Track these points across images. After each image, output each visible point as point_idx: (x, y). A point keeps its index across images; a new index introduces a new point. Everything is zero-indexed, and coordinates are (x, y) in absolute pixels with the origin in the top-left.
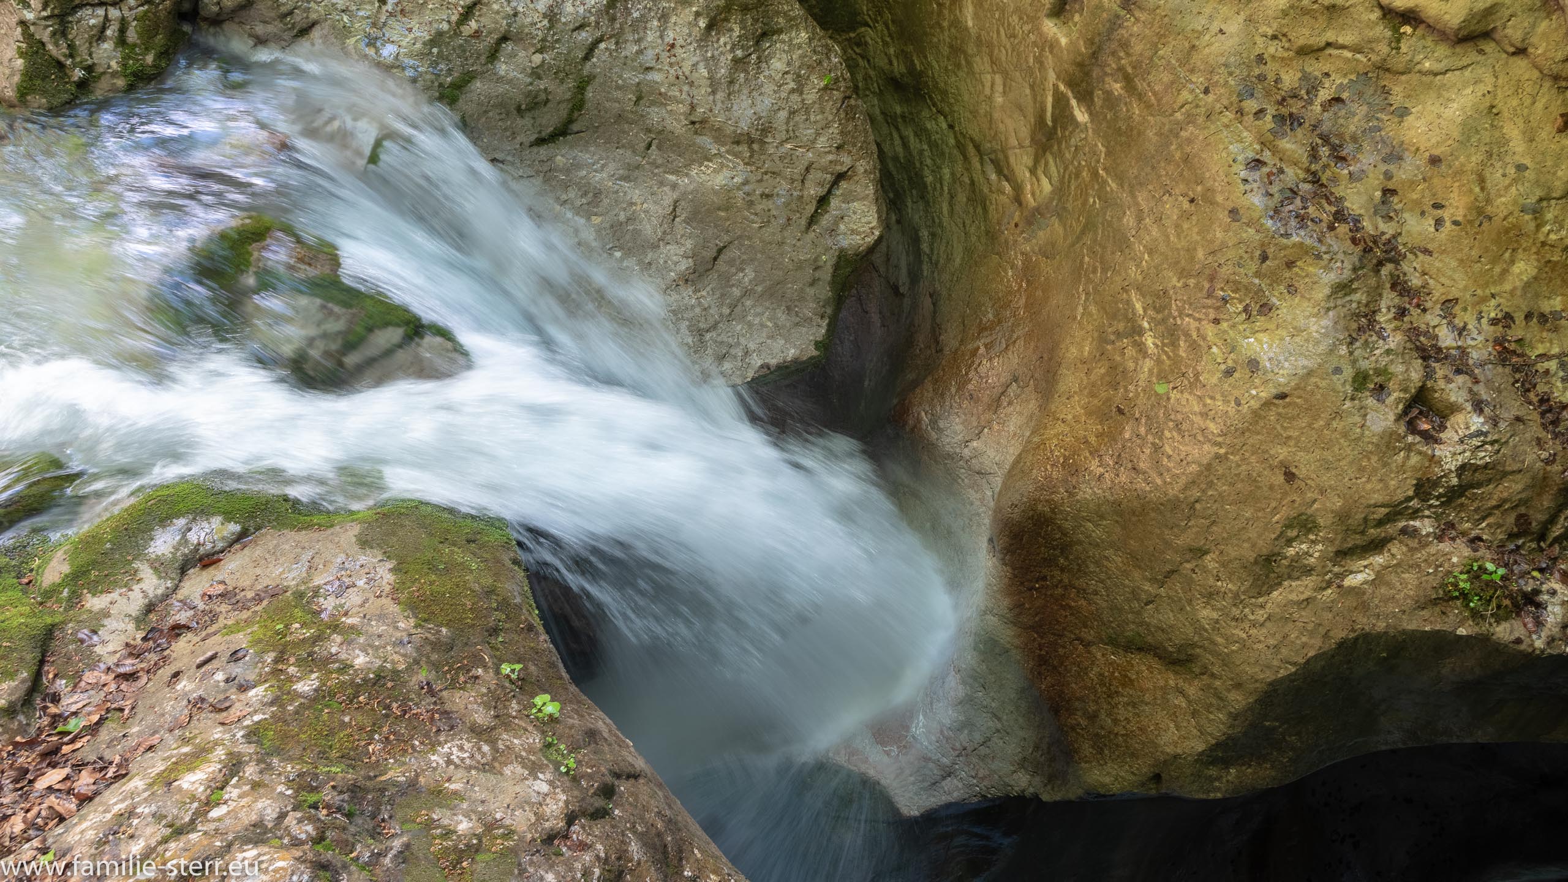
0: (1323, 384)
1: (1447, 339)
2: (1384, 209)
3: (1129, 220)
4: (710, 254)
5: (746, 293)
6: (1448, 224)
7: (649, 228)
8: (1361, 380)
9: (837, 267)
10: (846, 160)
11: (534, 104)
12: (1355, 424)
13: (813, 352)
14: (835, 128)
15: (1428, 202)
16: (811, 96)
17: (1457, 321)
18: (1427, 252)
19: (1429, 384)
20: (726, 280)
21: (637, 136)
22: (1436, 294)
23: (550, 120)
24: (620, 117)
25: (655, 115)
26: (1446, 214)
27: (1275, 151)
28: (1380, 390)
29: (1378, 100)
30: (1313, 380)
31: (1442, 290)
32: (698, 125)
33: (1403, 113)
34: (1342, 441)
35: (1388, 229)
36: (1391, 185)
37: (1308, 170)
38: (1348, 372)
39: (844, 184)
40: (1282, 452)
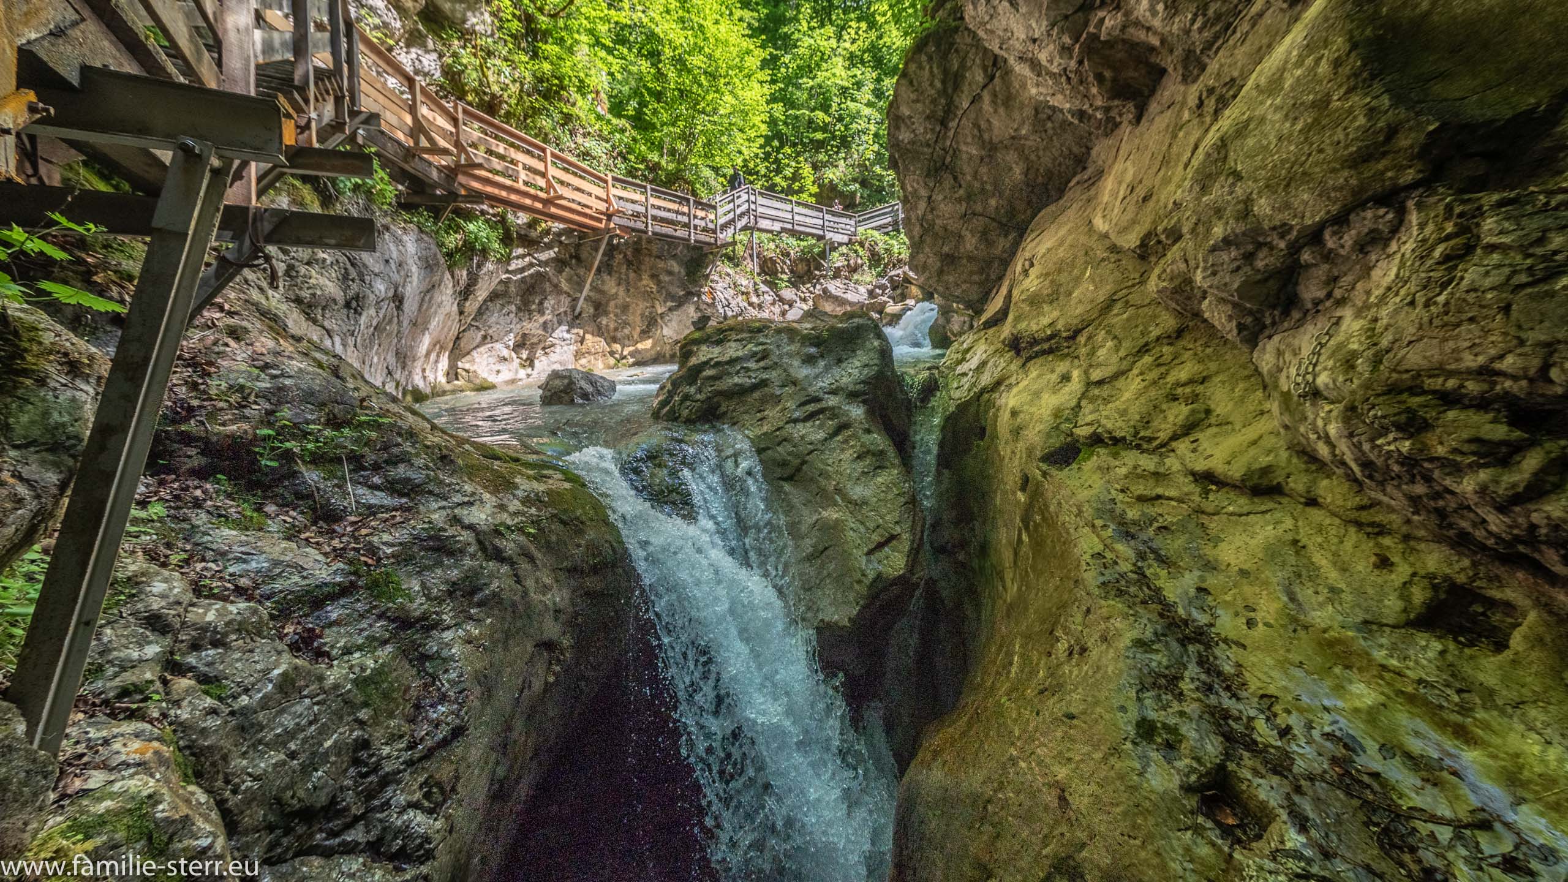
0: (1107, 716)
1: (1263, 732)
2: (1199, 603)
3: (1032, 596)
4: (821, 547)
5: (829, 575)
6: (1260, 625)
7: (804, 528)
8: (1146, 730)
9: (875, 580)
10: (898, 529)
11: (784, 464)
12: (1133, 770)
13: (846, 622)
14: (897, 514)
15: (1240, 603)
16: (890, 496)
17: (1278, 721)
18: (1244, 647)
19: (1231, 766)
20: (822, 566)
21: (814, 488)
22: (1253, 687)
23: (788, 472)
24: (812, 479)
25: (823, 482)
26: (1259, 616)
27: (1112, 550)
28: (1171, 747)
29: (1198, 531)
30: (1098, 710)
31: (1259, 684)
32: (838, 491)
33: (1216, 541)
34: (1118, 783)
35: (1203, 619)
36: (1203, 585)
37: (1134, 565)
38: (1133, 714)
39: (894, 542)
40: (1062, 773)
